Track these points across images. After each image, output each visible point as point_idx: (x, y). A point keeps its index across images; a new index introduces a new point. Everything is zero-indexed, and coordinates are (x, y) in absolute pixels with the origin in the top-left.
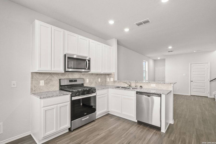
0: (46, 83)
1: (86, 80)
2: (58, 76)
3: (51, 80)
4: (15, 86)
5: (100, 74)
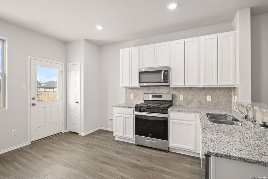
0: (135, 96)
1: (179, 97)
2: (143, 90)
3: (138, 94)
4: (118, 97)
5: (210, 88)
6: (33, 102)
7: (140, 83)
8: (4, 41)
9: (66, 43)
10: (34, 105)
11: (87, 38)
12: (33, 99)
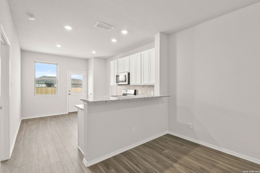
1: (139, 92)
3: (121, 89)
6: (69, 93)
7: (116, 82)
8: (57, 64)
9: (87, 60)
10: (70, 94)
11: (95, 56)
12: (70, 91)
